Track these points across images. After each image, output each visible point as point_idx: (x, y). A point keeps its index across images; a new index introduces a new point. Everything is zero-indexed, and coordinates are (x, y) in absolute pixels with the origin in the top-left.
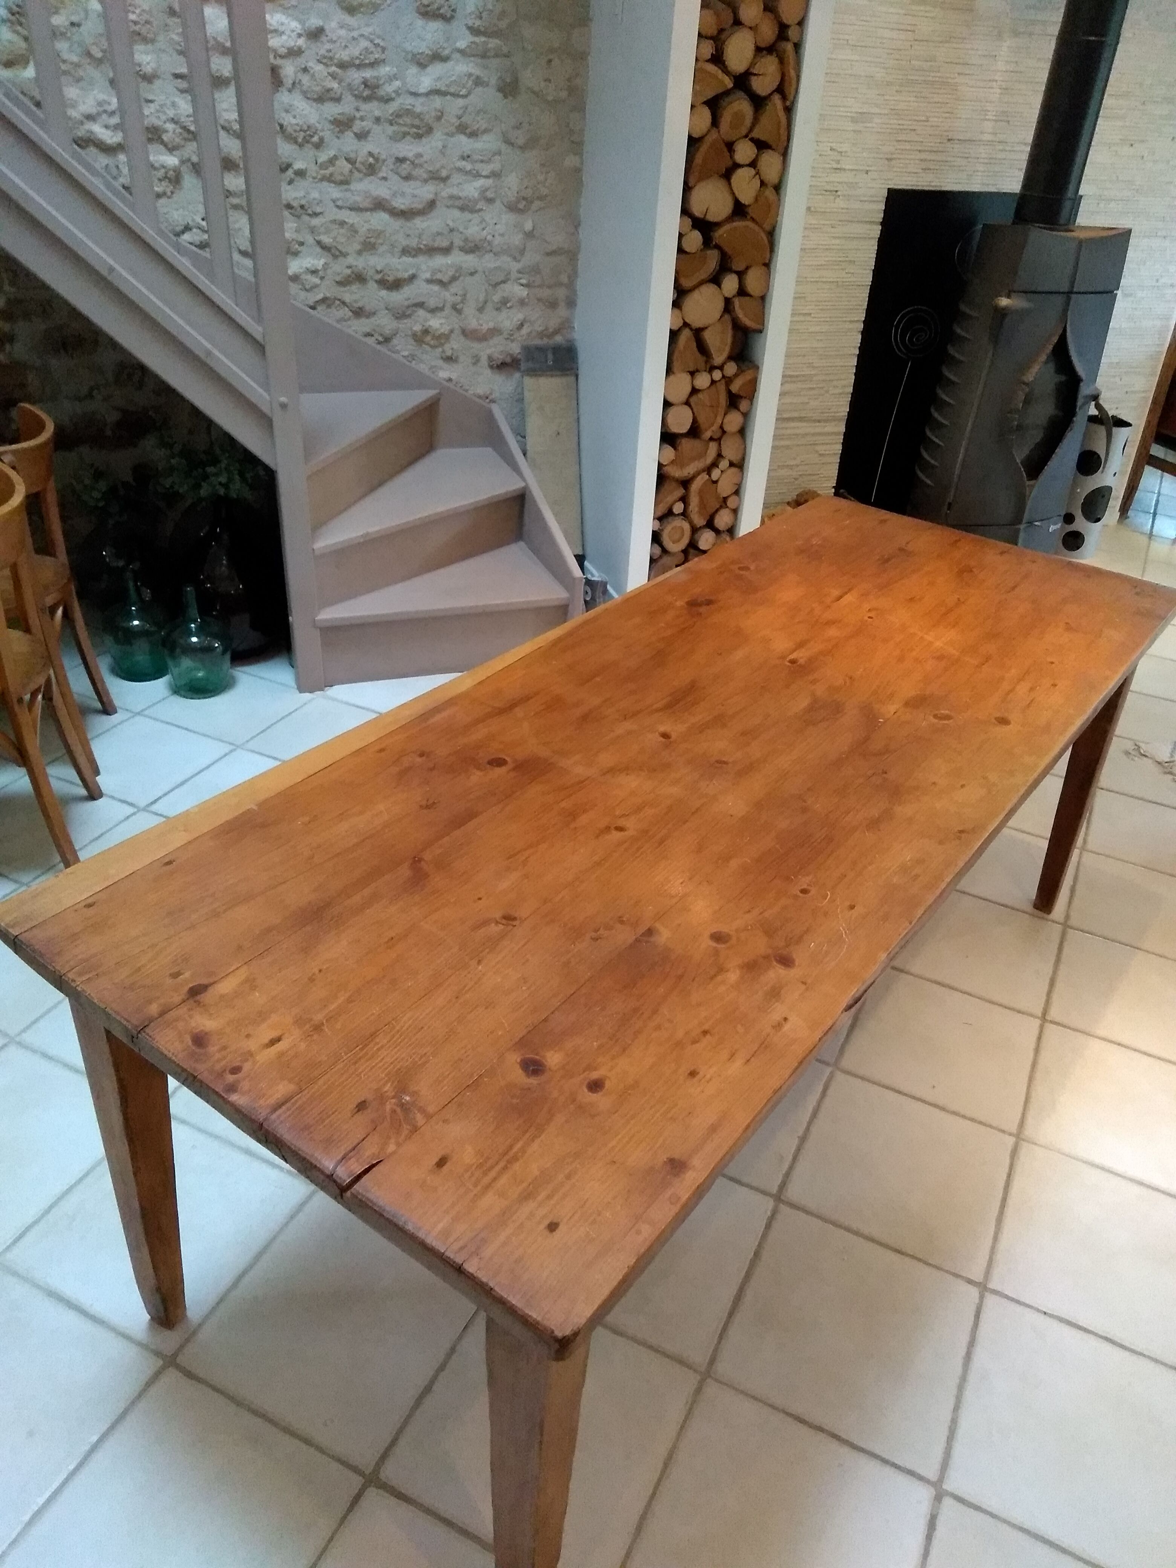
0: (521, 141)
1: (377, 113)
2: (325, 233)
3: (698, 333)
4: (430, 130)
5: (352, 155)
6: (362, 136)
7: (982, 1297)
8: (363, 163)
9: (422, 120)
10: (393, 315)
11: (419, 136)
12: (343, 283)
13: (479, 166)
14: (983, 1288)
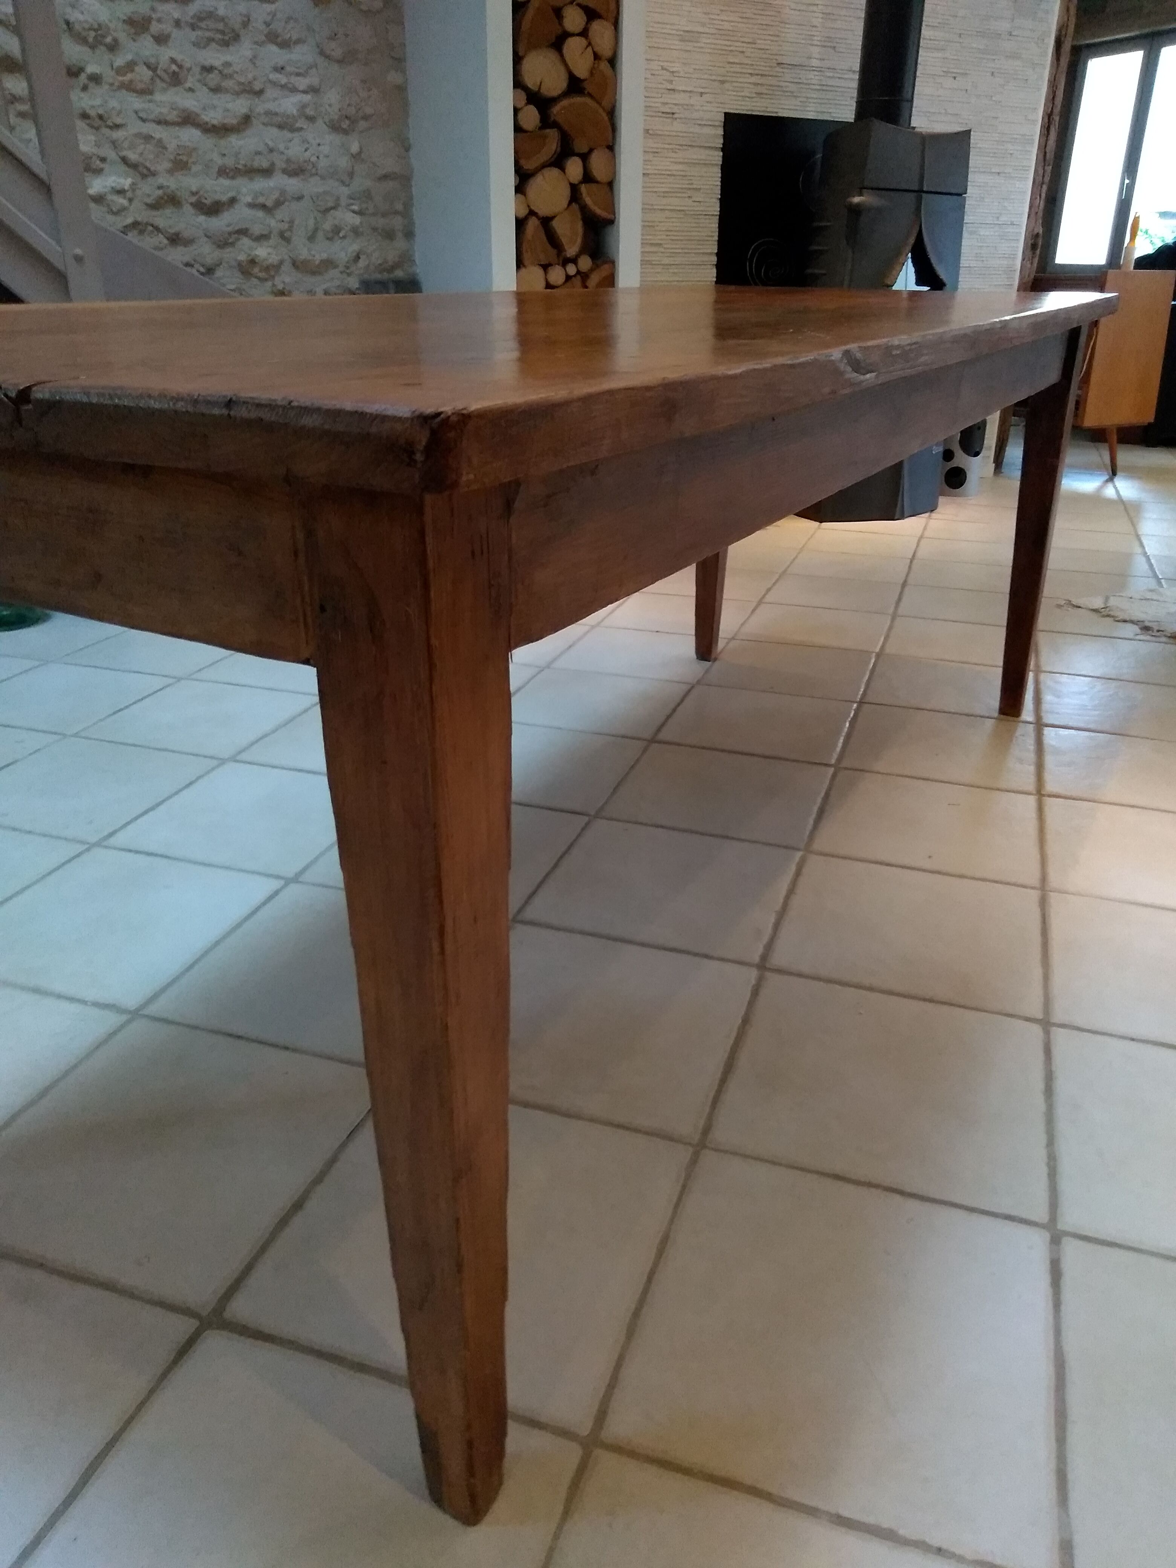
0: (338, 53)
1: (176, 15)
2: (130, 148)
3: (546, 222)
4: (236, 38)
5: (153, 60)
6: (161, 39)
7: (1047, 1033)
8: (165, 71)
9: (226, 25)
10: (214, 243)
11: (226, 44)
12: (155, 206)
13: (294, 80)
14: (1046, 1024)
